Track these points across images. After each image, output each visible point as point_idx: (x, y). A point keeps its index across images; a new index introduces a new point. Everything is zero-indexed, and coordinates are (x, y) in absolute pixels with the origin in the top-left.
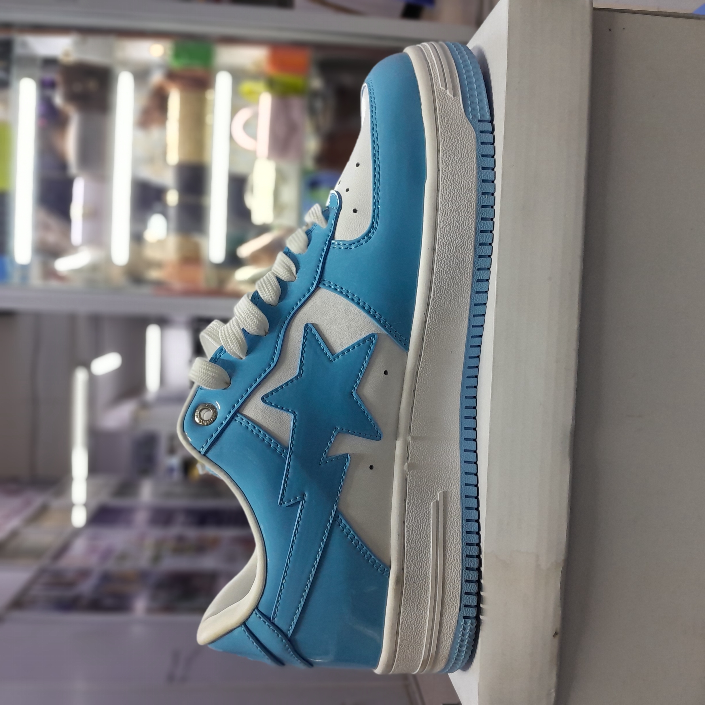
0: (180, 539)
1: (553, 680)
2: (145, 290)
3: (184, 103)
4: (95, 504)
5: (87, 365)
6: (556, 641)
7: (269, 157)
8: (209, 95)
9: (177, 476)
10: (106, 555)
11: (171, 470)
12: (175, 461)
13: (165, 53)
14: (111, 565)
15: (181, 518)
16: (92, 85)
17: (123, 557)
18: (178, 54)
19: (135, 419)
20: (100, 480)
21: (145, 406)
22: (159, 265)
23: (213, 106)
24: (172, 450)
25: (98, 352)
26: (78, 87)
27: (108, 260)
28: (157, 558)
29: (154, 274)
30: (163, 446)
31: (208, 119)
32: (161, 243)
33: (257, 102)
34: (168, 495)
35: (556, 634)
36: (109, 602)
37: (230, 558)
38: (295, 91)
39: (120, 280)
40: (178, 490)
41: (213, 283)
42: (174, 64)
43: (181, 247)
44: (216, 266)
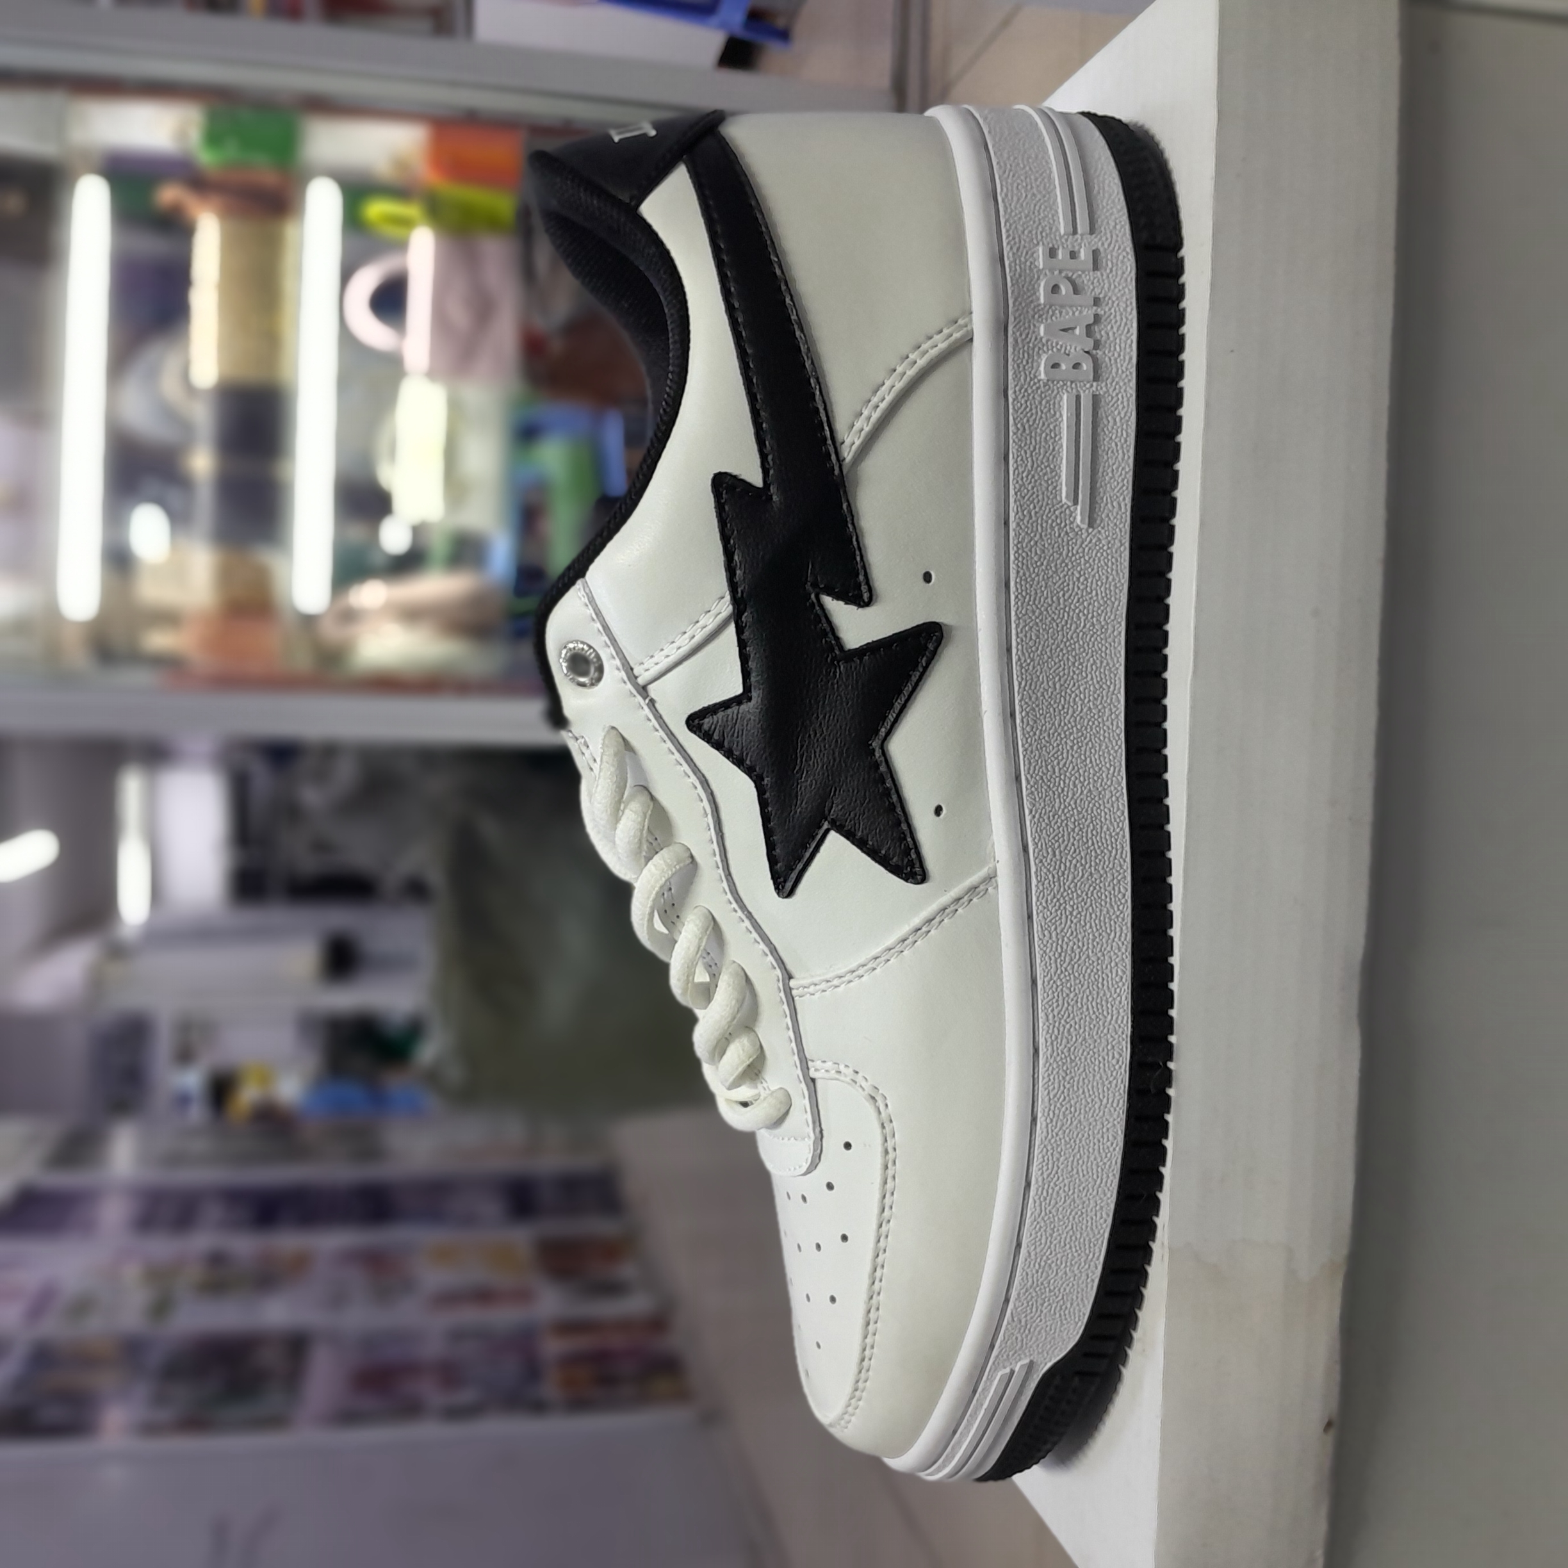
0: (217, 1259)
1: (1322, 1527)
2: (139, 678)
3: (229, 246)
4: (8, 1185)
6: (1330, 1438)
7: (432, 374)
8: (290, 231)
9: (197, 1113)
10: (42, 1301)
11: (183, 1100)
12: (192, 1080)
13: (181, 135)
14: (52, 1327)
15: (213, 1212)
16: (12, 203)
17: (82, 1306)
18: (213, 137)
19: (96, 983)
20: (19, 1127)
21: (117, 951)
22: (168, 618)
23: (299, 252)
24: (185, 1056)
27: (52, 612)
28: (161, 1308)
29: (159, 640)
30: (163, 1045)
31: (288, 284)
32: (175, 569)
33: (401, 246)
34: (174, 1159)
35: (1329, 1425)
36: (52, 1413)
37: (337, 1299)
38: (492, 224)
39: (78, 657)
40: (200, 1145)
41: (302, 661)
42: (206, 159)
43: (225, 576)
44: (309, 621)
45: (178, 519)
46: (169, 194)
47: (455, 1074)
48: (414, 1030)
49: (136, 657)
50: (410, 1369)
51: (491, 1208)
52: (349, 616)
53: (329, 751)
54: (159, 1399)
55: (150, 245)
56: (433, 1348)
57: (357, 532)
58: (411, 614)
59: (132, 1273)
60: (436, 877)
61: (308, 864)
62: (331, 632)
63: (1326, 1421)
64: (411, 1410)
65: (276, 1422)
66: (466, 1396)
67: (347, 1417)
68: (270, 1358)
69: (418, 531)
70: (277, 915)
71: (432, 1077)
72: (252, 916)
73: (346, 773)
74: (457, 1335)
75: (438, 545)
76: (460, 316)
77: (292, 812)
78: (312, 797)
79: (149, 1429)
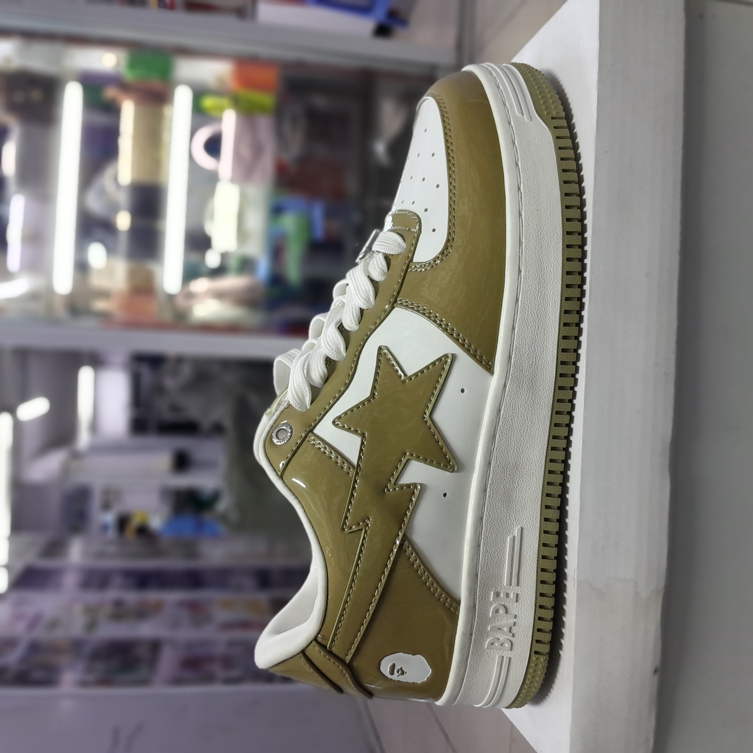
0: (118, 603)
1: (652, 723)
2: (89, 323)
3: (138, 117)
4: (19, 566)
5: (12, 410)
6: (656, 678)
7: (233, 180)
8: (167, 111)
9: (112, 534)
10: (35, 621)
11: (105, 528)
12: (109, 518)
13: (118, 64)
14: (40, 634)
15: (118, 580)
16: (36, 95)
17: (54, 624)
18: (133, 64)
19: (66, 471)
20: (25, 538)
21: (76, 456)
22: (104, 294)
23: (171, 121)
24: (106, 506)
25: (25, 397)
26: (19, 97)
27: (50, 290)
28: (91, 626)
29: (100, 305)
30: (96, 501)
31: (165, 137)
32: (108, 271)
33: (219, 120)
34: (101, 555)
35: (656, 671)
36: (38, 674)
37: (175, 624)
38: (262, 109)
39: (61, 311)
40: (112, 549)
41: (167, 316)
42: (128, 75)
43: (132, 275)
44: (171, 298)
45: (111, 250)
46: (110, 93)
47: (234, 516)
48: (215, 497)
49: (88, 312)
50: (209, 659)
51: (249, 582)
52: (190, 296)
53: (180, 360)
54: (89, 670)
55: (101, 119)
56: (220, 649)
57: (195, 257)
58: (220, 295)
59: (78, 610)
60: (228, 422)
61: (168, 416)
62: (181, 302)
63: (654, 669)
64: (209, 679)
65: (144, 682)
66: (235, 673)
67: (178, 681)
68: (142, 652)
69: (224, 256)
70: (152, 440)
71: (224, 518)
72: (141, 441)
73: (187, 371)
74: (232, 643)
75: (233, 263)
76: (246, 153)
77: (160, 389)
78: (170, 383)
79: (84, 684)
